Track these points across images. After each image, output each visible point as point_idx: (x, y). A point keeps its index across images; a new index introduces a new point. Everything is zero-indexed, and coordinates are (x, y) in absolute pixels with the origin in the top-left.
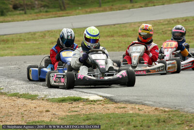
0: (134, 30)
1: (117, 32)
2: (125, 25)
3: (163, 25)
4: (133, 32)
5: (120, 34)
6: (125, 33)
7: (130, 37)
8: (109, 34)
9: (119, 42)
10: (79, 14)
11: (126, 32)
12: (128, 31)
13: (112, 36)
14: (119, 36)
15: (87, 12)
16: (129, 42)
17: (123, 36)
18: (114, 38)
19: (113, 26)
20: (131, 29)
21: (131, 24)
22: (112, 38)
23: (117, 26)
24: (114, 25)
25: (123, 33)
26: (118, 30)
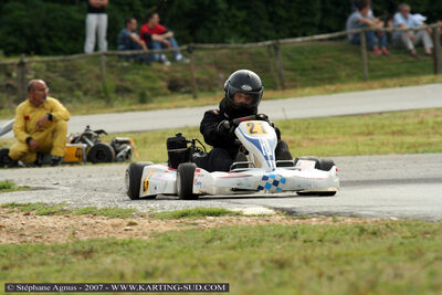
1: (383, 127)
2: (404, 114)
4: (418, 126)
5: (389, 130)
6: (400, 128)
7: (411, 134)
8: (364, 129)
9: (383, 144)
10: (309, 95)
12: (408, 124)
13: (369, 134)
14: (386, 134)
15: (328, 92)
17: (393, 133)
18: (374, 137)
19: (378, 117)
22: (370, 137)
23: (385, 115)
24: (380, 113)
25: (395, 129)
26: (387, 122)
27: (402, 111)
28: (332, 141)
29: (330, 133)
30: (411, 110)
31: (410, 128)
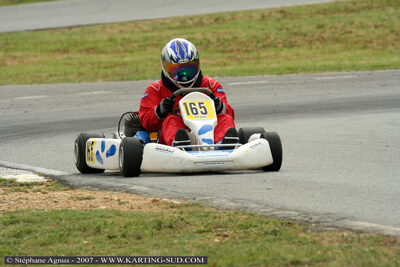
0: (111, 40)
1: (76, 43)
2: (92, 28)
3: (171, 29)
4: (109, 43)
5: (82, 47)
6: (92, 45)
7: (102, 52)
8: (59, 46)
9: (81, 64)
11: (95, 42)
12: (99, 41)
13: (65, 51)
14: (80, 51)
16: (100, 63)
17: (88, 51)
18: (70, 55)
19: (66, 30)
20: (106, 37)
21: (104, 26)
22: (65, 56)
23: (75, 30)
24: (70, 28)
25: (87, 46)
26: (77, 38)
27: (88, 25)
28: (33, 59)
29: (28, 49)
30: (98, 24)
31: (100, 45)
